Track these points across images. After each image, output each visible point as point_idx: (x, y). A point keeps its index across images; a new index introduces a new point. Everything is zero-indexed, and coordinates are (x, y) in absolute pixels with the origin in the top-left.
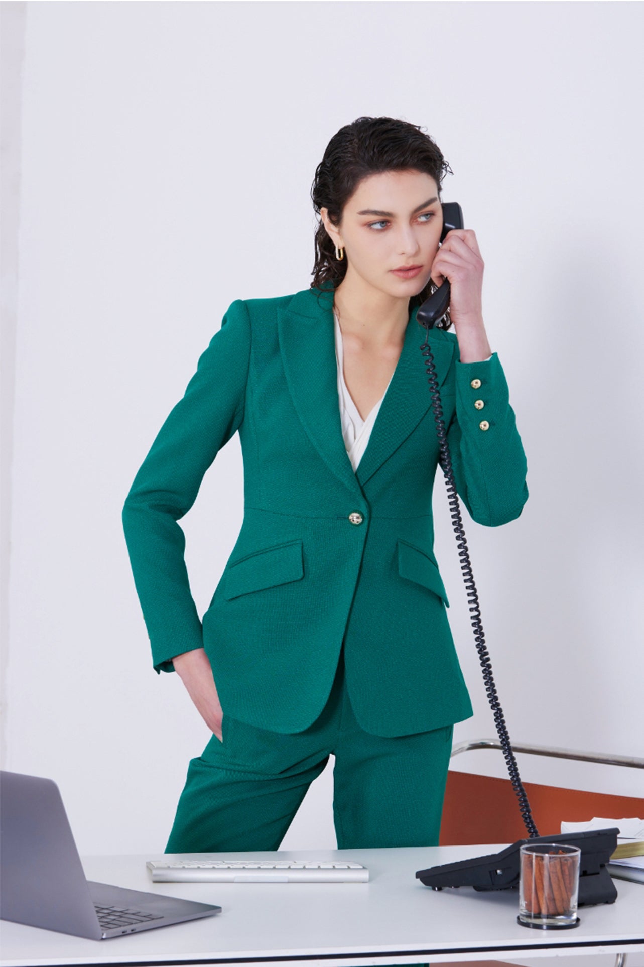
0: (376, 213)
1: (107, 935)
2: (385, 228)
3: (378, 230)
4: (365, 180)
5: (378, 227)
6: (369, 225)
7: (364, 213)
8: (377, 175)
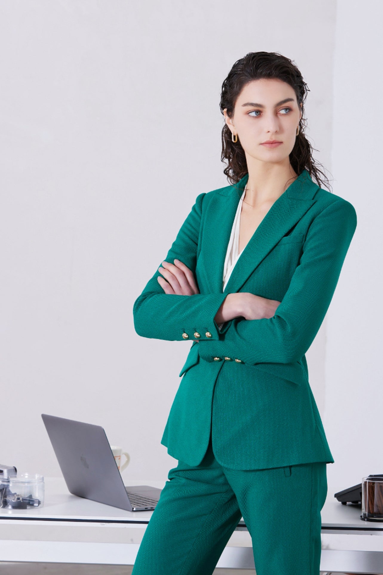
0: (252, 104)
1: (136, 509)
2: (259, 116)
3: (253, 117)
4: (247, 84)
5: (253, 114)
6: (248, 113)
7: (245, 105)
8: (255, 81)
